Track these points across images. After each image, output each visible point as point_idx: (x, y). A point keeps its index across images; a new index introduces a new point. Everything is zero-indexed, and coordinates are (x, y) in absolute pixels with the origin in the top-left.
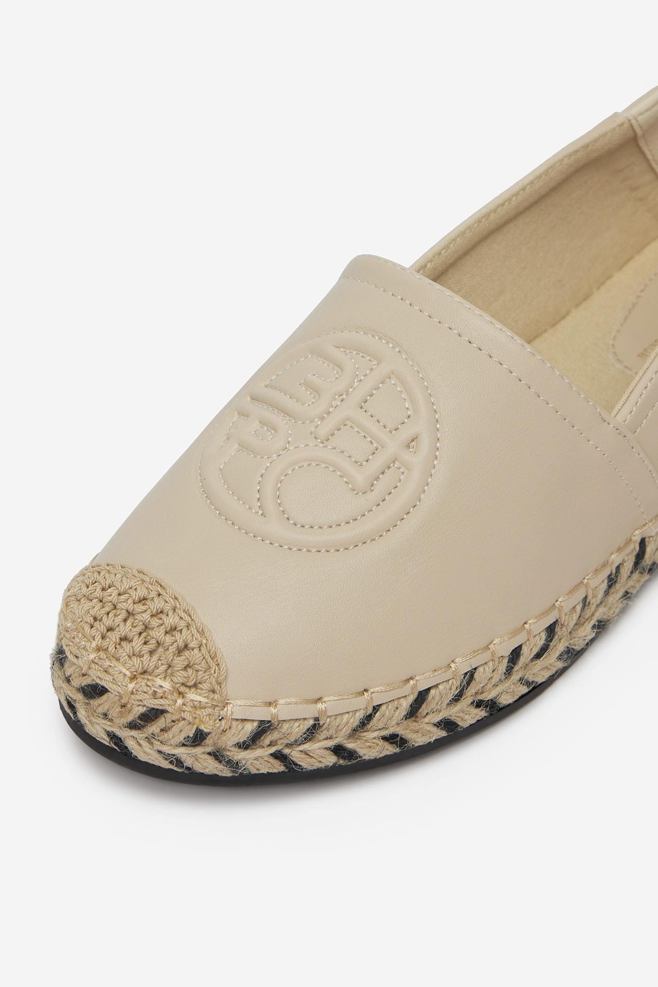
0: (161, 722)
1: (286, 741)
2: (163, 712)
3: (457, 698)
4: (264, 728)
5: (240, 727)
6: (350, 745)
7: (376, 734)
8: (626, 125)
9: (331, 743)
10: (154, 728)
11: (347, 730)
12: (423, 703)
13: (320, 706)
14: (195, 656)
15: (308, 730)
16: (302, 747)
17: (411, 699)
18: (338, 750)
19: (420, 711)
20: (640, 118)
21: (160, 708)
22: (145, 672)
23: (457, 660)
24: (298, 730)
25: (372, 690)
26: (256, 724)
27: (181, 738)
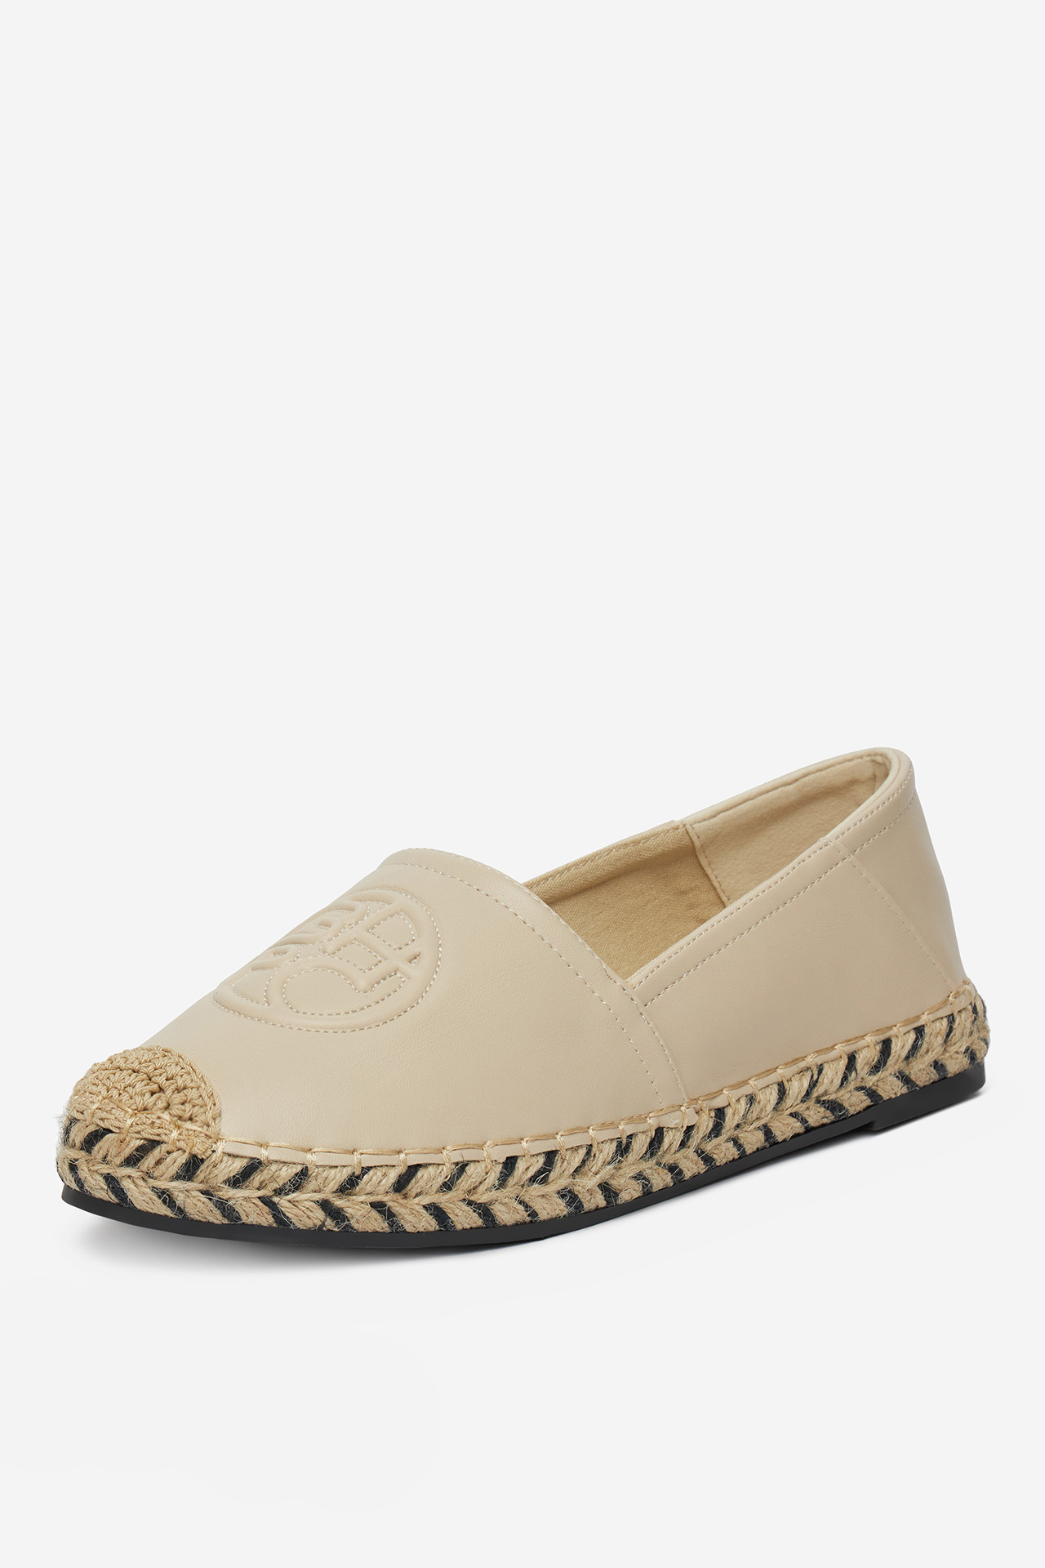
0: (157, 1153)
1: (275, 1186)
2: (159, 1143)
3: (447, 1186)
4: (254, 1166)
5: (230, 1162)
6: (339, 1203)
7: (363, 1198)
8: (681, 830)
9: (318, 1197)
10: (149, 1161)
11: (333, 1185)
12: (412, 1178)
13: (309, 1156)
14: (192, 1094)
15: (296, 1174)
16: (291, 1196)
17: (401, 1170)
18: (325, 1205)
19: (409, 1187)
20: (695, 826)
21: (157, 1138)
22: (145, 1109)
23: (448, 1148)
24: (287, 1173)
25: (361, 1151)
26: (246, 1161)
27: (174, 1170)
